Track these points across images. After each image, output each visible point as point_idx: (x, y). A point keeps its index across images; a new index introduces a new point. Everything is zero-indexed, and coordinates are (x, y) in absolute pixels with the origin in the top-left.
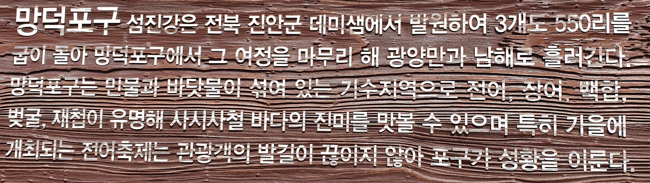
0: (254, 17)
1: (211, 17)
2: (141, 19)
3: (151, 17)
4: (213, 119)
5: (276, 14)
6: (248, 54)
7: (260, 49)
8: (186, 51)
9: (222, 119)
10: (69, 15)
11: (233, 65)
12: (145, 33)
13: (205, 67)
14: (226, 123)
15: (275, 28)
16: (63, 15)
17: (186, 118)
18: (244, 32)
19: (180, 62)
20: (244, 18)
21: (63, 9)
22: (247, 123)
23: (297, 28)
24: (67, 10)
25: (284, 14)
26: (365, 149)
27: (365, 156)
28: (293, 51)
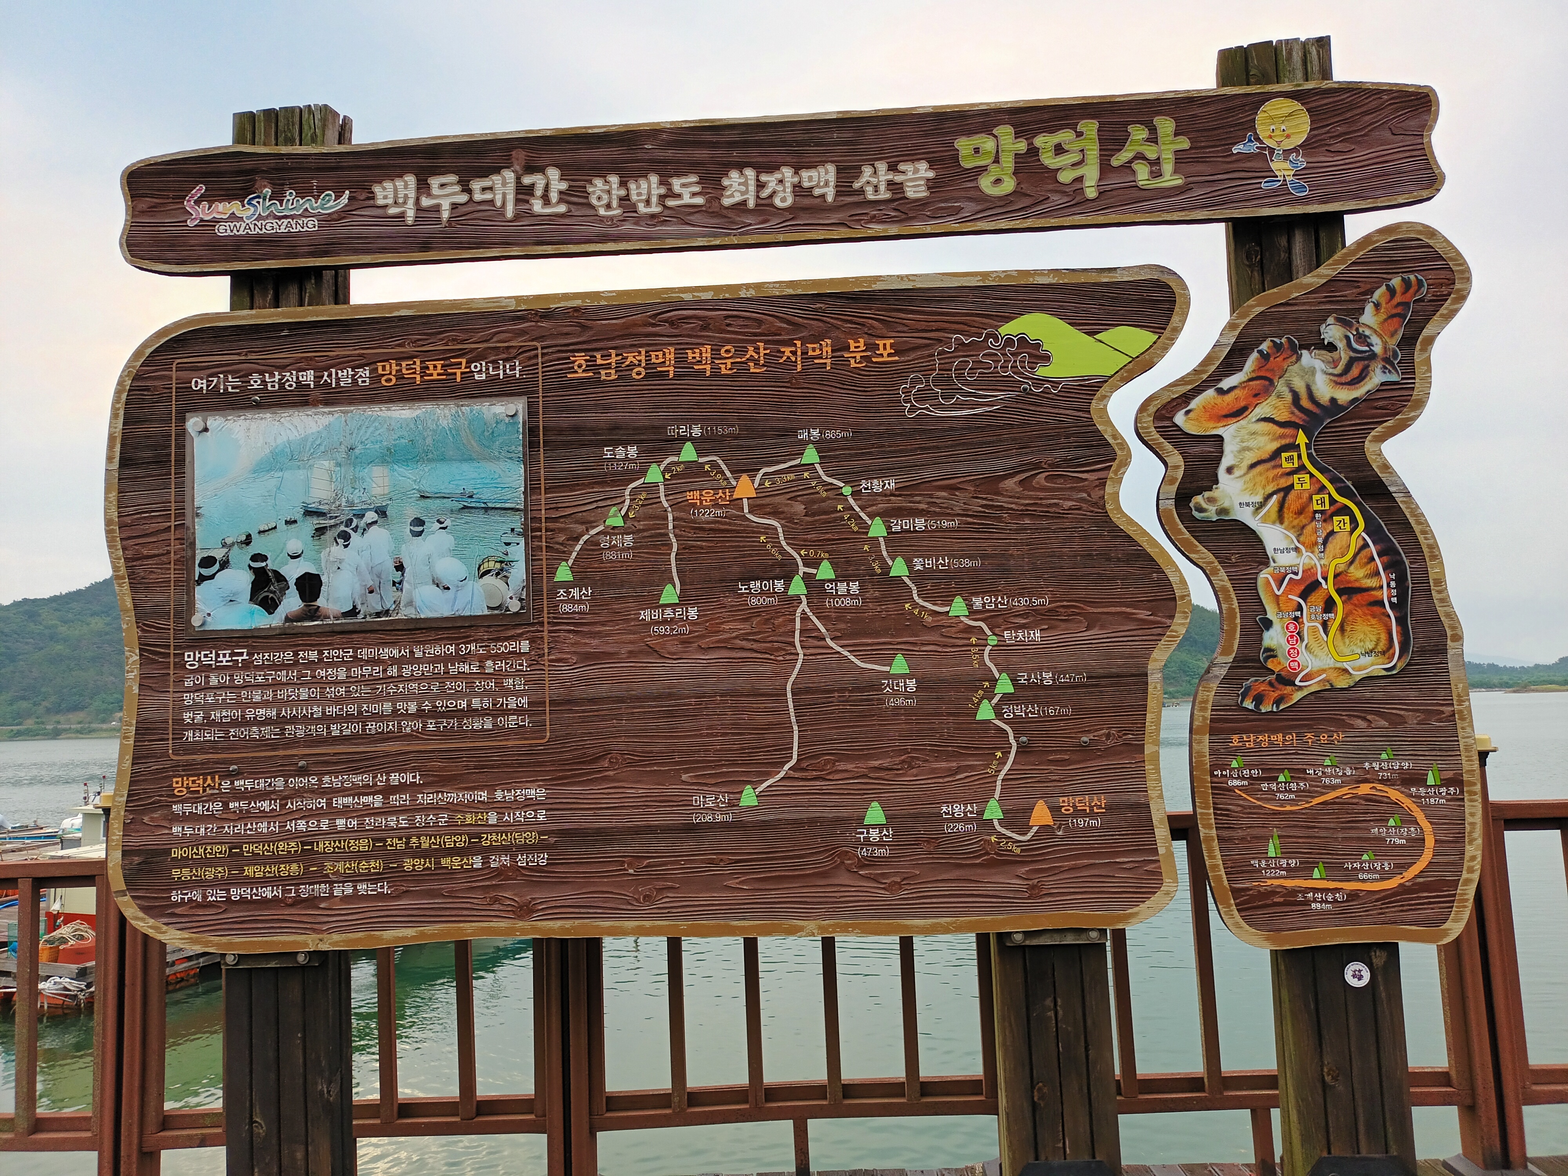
0: (326, 652)
1: (301, 653)
2: (261, 656)
3: (266, 654)
4: (304, 712)
5: (338, 649)
6: (323, 673)
7: (330, 670)
8: (287, 673)
9: (310, 711)
10: (218, 655)
11: (314, 680)
12: (263, 664)
13: (299, 682)
14: (312, 714)
15: (338, 657)
16: (213, 655)
17: (289, 712)
18: (320, 660)
19: (284, 680)
20: (320, 653)
21: (214, 652)
22: (324, 713)
23: (351, 657)
24: (216, 652)
25: (343, 649)
26: (391, 724)
27: (391, 727)
28: (348, 670)
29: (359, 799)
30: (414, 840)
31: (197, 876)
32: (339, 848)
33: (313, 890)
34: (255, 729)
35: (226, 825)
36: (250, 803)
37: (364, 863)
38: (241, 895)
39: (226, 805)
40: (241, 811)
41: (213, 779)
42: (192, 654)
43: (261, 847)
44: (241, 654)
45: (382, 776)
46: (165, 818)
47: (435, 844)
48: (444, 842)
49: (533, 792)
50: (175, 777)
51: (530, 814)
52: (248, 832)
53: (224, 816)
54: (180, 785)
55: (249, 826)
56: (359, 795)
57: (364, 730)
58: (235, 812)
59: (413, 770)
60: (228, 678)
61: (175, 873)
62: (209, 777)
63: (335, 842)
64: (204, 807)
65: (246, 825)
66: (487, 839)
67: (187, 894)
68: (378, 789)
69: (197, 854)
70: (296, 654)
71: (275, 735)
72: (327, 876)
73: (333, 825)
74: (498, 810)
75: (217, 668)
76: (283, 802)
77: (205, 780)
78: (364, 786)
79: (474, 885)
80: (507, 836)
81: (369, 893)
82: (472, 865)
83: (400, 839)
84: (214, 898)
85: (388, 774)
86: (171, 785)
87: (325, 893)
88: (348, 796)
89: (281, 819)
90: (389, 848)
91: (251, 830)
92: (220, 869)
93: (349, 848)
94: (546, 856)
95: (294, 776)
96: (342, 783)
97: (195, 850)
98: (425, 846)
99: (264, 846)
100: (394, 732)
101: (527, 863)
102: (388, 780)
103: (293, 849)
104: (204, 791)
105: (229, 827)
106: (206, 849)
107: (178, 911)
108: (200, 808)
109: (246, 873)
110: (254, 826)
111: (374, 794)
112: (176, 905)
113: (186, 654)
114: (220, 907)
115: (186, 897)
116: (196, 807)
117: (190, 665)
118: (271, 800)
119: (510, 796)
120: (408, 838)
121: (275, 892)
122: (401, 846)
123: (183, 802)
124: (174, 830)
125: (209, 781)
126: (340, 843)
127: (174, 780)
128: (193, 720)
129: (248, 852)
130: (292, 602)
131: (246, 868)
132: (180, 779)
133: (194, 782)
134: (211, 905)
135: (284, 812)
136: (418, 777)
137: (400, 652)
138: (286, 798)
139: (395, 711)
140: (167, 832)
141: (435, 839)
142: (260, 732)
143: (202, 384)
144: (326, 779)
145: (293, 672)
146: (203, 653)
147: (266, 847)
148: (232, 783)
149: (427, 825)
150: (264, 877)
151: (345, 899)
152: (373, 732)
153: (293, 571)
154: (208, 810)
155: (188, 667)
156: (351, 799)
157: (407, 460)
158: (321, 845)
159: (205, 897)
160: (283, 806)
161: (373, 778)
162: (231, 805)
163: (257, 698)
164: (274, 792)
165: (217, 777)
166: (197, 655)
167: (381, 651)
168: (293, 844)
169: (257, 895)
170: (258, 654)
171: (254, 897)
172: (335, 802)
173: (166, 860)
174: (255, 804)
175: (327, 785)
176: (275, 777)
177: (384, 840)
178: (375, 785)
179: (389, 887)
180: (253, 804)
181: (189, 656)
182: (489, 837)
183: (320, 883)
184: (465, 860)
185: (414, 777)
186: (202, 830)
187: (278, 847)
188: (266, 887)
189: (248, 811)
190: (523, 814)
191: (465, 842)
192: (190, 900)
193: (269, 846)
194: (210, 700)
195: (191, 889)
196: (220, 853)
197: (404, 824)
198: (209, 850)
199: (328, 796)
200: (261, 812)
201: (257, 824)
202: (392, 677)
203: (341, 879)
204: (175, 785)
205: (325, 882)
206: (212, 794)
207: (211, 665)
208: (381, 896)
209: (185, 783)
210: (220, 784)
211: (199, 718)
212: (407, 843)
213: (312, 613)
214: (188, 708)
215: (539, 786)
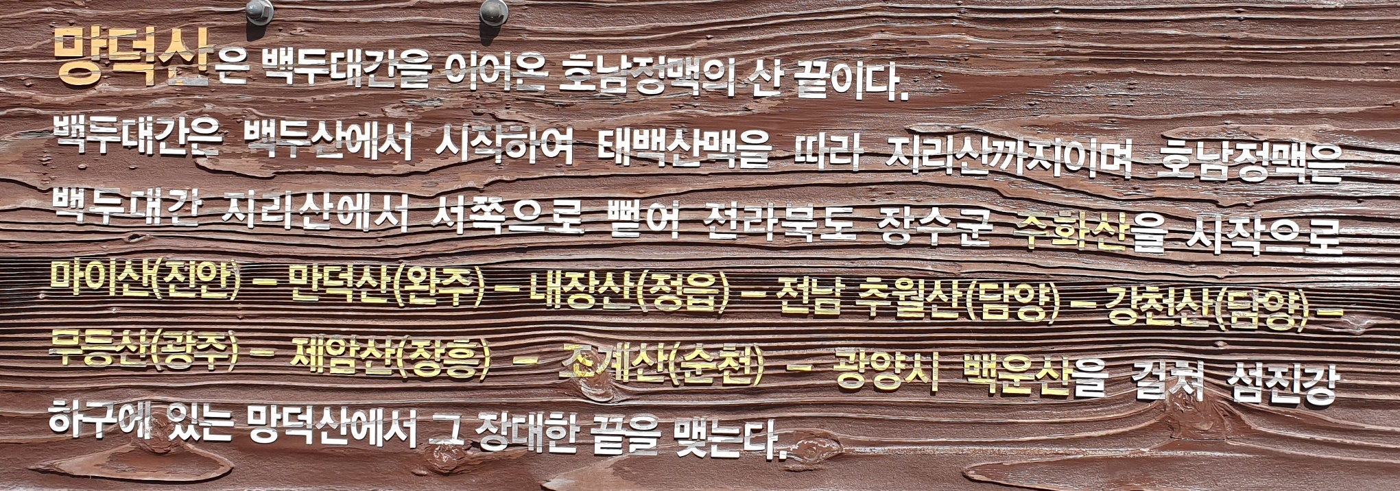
29: (688, 136)
30: (873, 287)
31: (134, 356)
32: (616, 298)
33: (523, 432)
35: (233, 195)
36: (312, 128)
37: (699, 350)
38: (281, 431)
39: (232, 127)
40: (283, 152)
41: (190, 38)
43: (349, 276)
45: (768, 64)
46: (28, 158)
47: (946, 306)
48: (978, 303)
49: (1301, 154)
50: (64, 21)
51: (1286, 230)
52: (307, 223)
53: (227, 164)
54: (78, 50)
55: (310, 204)
56: (689, 125)
58: (263, 154)
59: (879, 52)
61: (63, 339)
62: (177, 33)
63: (601, 275)
64: (159, 128)
65: (299, 197)
66: (1126, 302)
67: (101, 412)
68: (755, 108)
69: (136, 285)
72: (571, 387)
73: (595, 221)
74: (1169, 208)
76: (427, 132)
77: (163, 40)
78: (705, 97)
79: (1076, 453)
80: (1197, 296)
81: (715, 452)
82: (1072, 387)
83: (826, 281)
84: (191, 431)
85: (790, 60)
86: (47, 51)
87: (563, 442)
88: (649, 126)
89: (417, 186)
90: (786, 309)
91: (315, 216)
92: (211, 339)
93: (649, 299)
94: (1334, 377)
95: (463, 46)
96: (632, 81)
97: (129, 271)
98: (911, 309)
99: (358, 273)
101: (1267, 396)
102: (790, 82)
103: (456, 292)
104: (161, 74)
105: (243, 201)
106: (164, 271)
107: (70, 464)
108: (145, 132)
109: (299, 356)
110: (328, 205)
111: (739, 125)
112: (67, 445)
114: (213, 463)
115: (99, 421)
116: (134, 130)
118: (383, 122)
119: (1213, 163)
120: (854, 282)
121: (395, 428)
122: (828, 304)
123: (93, 105)
124: (59, 199)
125: (177, 45)
126: (619, 280)
127: (60, 32)
129: (306, 289)
131: (299, 342)
132: (77, 32)
133: (124, 43)
134: (178, 453)
135: (427, 164)
136: (894, 79)
138: (434, 119)
140: (33, 202)
141: (946, 287)
144: (577, 60)
147: (367, 277)
148: (254, 55)
149: (920, 243)
150: (360, 375)
151: (632, 468)
154: (172, 139)
156: (659, 137)
158: (554, 285)
159: (162, 425)
160: (424, 146)
161: (740, 71)
162: (250, 130)
164: (396, 95)
165: (203, 32)
168: (457, 275)
169: (334, 433)
171: (325, 439)
172: (602, 143)
173: (29, 298)
174: (331, 129)
175: (578, 86)
176: (399, 46)
177: (769, 281)
178: (746, 95)
179: (783, 439)
180: (322, 131)
182: (1135, 298)
183: (547, 408)
184: (1048, 368)
185: (881, 77)
186: (154, 205)
187: (405, 281)
188: (366, 408)
189: (305, 155)
190: (1259, 227)
191: (1049, 307)
192: (114, 433)
193: (376, 274)
195: (117, 394)
196: (214, 285)
197: (839, 232)
198: (175, 273)
199: (584, 123)
200: (349, 158)
201: (335, 195)
203: (618, 399)
204: (60, 50)
205: (566, 408)
206: (187, 91)
208: (754, 467)
209: (96, 45)
210: (213, 57)
212: (849, 297)
215: (1322, 136)
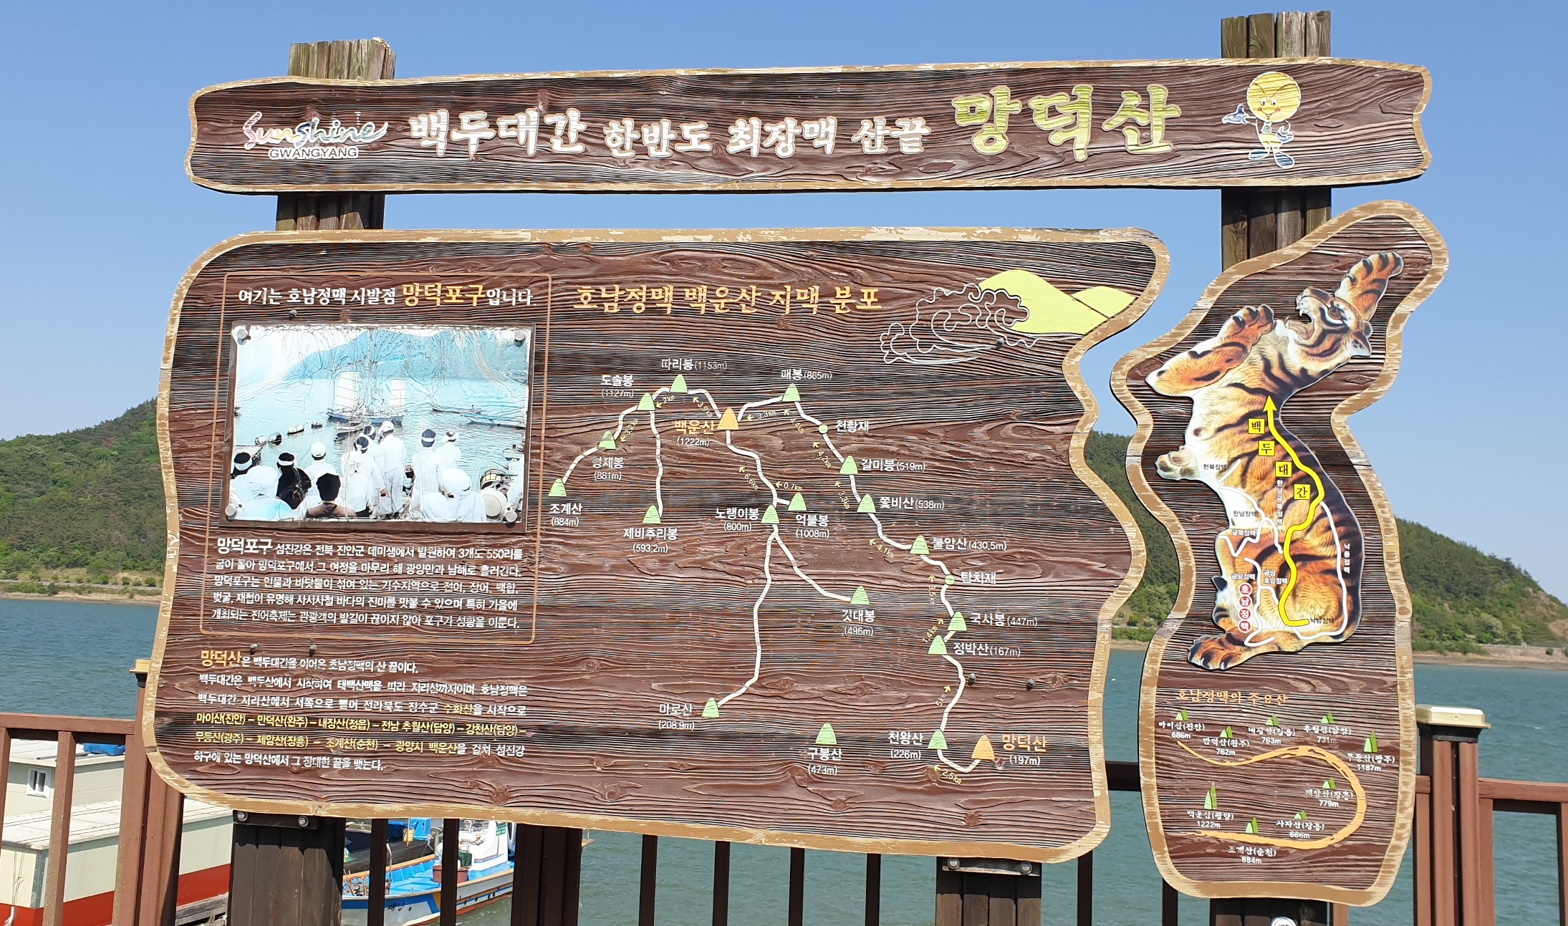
0: (340, 547)
1: (318, 546)
2: (283, 546)
3: (288, 546)
4: (318, 600)
5: (351, 545)
6: (336, 566)
7: (342, 564)
8: (305, 564)
9: (323, 600)
10: (246, 543)
11: (329, 572)
12: (285, 554)
13: (315, 572)
14: (324, 602)
15: (350, 552)
16: (242, 543)
17: (305, 599)
18: (335, 554)
19: (302, 570)
20: (335, 547)
21: (243, 540)
22: (335, 602)
23: (362, 553)
24: (245, 540)
25: (355, 545)
26: (393, 616)
27: (393, 620)
28: (359, 565)
29: (361, 682)
30: (407, 724)
31: (217, 740)
32: (340, 726)
33: (316, 762)
34: (274, 612)
35: (245, 697)
36: (266, 679)
37: (361, 741)
38: (253, 760)
39: (245, 678)
40: (258, 685)
41: (236, 654)
42: (224, 540)
43: (273, 719)
44: (266, 544)
45: (382, 663)
46: (193, 686)
47: (425, 729)
48: (433, 729)
49: (516, 688)
50: (204, 649)
51: (512, 709)
52: (263, 704)
53: (243, 688)
54: (207, 657)
55: (264, 699)
56: (361, 679)
57: (369, 620)
58: (252, 685)
59: (410, 660)
60: (254, 564)
61: (199, 735)
62: (232, 653)
63: (337, 720)
64: (226, 678)
65: (261, 697)
66: (471, 729)
67: (207, 755)
68: (378, 675)
69: (218, 720)
70: (314, 547)
71: (291, 619)
72: (328, 750)
73: (336, 704)
74: (484, 703)
75: (245, 555)
76: (295, 680)
77: (229, 655)
78: (365, 671)
79: (457, 769)
80: (489, 727)
81: (365, 768)
82: (457, 751)
83: (394, 722)
84: (230, 761)
85: (387, 662)
86: (199, 657)
87: (325, 765)
88: (351, 679)
89: (291, 695)
90: (384, 729)
91: (265, 702)
92: (237, 735)
93: (349, 726)
94: (523, 749)
95: (304, 657)
96: (347, 667)
97: (217, 716)
98: (417, 730)
99: (275, 718)
100: (395, 624)
101: (506, 754)
102: (387, 667)
103: (300, 724)
104: (228, 664)
105: (247, 698)
106: (226, 717)
107: (199, 769)
108: (223, 679)
109: (259, 741)
110: (269, 699)
111: (374, 679)
112: (198, 763)
113: (219, 540)
114: (236, 769)
115: (207, 757)
116: (220, 678)
117: (222, 550)
118: (284, 677)
119: (495, 691)
120: (401, 723)
121: (283, 761)
122: (395, 728)
123: (210, 672)
124: (200, 697)
125: (232, 656)
126: (341, 721)
127: (203, 652)
128: (222, 600)
129: (262, 722)
130: (313, 500)
131: (259, 737)
132: (207, 652)
133: (219, 655)
134: (227, 766)
135: (295, 689)
136: (414, 667)
137: (406, 551)
138: (297, 677)
139: (398, 605)
140: (194, 698)
141: (426, 724)
142: (279, 615)
143: (248, 296)
144: (333, 662)
145: (310, 563)
146: (233, 540)
147: (278, 719)
148: (252, 659)
149: (419, 712)
150: (275, 746)
151: (343, 772)
152: (377, 623)
153: (314, 472)
154: (230, 681)
155: (220, 551)
156: (353, 682)
157: (424, 376)
158: (325, 722)
159: (223, 759)
160: (294, 684)
161: (375, 665)
162: (250, 679)
163: (277, 585)
164: (287, 670)
165: (239, 653)
166: (229, 542)
167: (389, 550)
168: (301, 719)
169: (267, 762)
170: (281, 544)
171: (265, 763)
172: (339, 684)
173: (191, 723)
174: (270, 679)
175: (333, 668)
176: (289, 657)
177: (380, 722)
178: (375, 671)
179: (382, 765)
180: (268, 680)
181: (221, 542)
182: (474, 727)
183: (322, 755)
184: (450, 747)
185: (411, 667)
186: (224, 699)
187: (287, 720)
188: (275, 755)
189: (264, 686)
190: (505, 708)
191: (452, 730)
192: (210, 760)
193: (280, 718)
194: (237, 583)
195: (212, 750)
196: (238, 721)
197: (399, 709)
198: (228, 718)
199: (334, 678)
200: (275, 687)
201: (271, 697)
202: (397, 574)
203: (340, 753)
204: (203, 657)
205: (326, 755)
206: (234, 668)
207: (240, 552)
208: (374, 772)
209: (212, 656)
210: (241, 659)
211: (226, 599)
212: (400, 727)
213: (330, 511)
214: (218, 589)
215: (522, 684)
